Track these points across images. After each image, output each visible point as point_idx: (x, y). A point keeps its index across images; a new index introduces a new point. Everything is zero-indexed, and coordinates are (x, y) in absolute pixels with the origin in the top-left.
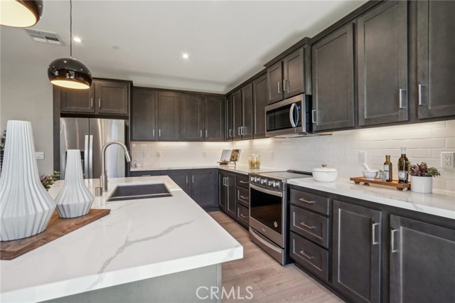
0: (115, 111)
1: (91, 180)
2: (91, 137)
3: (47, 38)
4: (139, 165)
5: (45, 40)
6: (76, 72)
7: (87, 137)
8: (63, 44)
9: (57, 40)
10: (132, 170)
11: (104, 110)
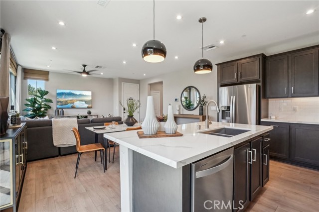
0: (251, 78)
1: (233, 124)
2: (234, 97)
3: (210, 48)
4: (273, 117)
5: (210, 49)
6: (203, 65)
7: (232, 97)
8: (218, 47)
9: (213, 47)
10: (262, 120)
11: (244, 79)
